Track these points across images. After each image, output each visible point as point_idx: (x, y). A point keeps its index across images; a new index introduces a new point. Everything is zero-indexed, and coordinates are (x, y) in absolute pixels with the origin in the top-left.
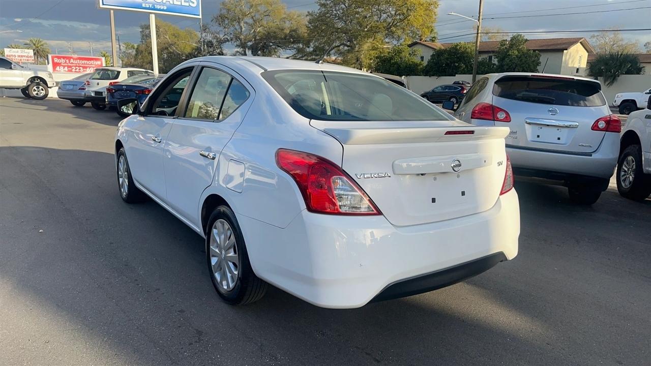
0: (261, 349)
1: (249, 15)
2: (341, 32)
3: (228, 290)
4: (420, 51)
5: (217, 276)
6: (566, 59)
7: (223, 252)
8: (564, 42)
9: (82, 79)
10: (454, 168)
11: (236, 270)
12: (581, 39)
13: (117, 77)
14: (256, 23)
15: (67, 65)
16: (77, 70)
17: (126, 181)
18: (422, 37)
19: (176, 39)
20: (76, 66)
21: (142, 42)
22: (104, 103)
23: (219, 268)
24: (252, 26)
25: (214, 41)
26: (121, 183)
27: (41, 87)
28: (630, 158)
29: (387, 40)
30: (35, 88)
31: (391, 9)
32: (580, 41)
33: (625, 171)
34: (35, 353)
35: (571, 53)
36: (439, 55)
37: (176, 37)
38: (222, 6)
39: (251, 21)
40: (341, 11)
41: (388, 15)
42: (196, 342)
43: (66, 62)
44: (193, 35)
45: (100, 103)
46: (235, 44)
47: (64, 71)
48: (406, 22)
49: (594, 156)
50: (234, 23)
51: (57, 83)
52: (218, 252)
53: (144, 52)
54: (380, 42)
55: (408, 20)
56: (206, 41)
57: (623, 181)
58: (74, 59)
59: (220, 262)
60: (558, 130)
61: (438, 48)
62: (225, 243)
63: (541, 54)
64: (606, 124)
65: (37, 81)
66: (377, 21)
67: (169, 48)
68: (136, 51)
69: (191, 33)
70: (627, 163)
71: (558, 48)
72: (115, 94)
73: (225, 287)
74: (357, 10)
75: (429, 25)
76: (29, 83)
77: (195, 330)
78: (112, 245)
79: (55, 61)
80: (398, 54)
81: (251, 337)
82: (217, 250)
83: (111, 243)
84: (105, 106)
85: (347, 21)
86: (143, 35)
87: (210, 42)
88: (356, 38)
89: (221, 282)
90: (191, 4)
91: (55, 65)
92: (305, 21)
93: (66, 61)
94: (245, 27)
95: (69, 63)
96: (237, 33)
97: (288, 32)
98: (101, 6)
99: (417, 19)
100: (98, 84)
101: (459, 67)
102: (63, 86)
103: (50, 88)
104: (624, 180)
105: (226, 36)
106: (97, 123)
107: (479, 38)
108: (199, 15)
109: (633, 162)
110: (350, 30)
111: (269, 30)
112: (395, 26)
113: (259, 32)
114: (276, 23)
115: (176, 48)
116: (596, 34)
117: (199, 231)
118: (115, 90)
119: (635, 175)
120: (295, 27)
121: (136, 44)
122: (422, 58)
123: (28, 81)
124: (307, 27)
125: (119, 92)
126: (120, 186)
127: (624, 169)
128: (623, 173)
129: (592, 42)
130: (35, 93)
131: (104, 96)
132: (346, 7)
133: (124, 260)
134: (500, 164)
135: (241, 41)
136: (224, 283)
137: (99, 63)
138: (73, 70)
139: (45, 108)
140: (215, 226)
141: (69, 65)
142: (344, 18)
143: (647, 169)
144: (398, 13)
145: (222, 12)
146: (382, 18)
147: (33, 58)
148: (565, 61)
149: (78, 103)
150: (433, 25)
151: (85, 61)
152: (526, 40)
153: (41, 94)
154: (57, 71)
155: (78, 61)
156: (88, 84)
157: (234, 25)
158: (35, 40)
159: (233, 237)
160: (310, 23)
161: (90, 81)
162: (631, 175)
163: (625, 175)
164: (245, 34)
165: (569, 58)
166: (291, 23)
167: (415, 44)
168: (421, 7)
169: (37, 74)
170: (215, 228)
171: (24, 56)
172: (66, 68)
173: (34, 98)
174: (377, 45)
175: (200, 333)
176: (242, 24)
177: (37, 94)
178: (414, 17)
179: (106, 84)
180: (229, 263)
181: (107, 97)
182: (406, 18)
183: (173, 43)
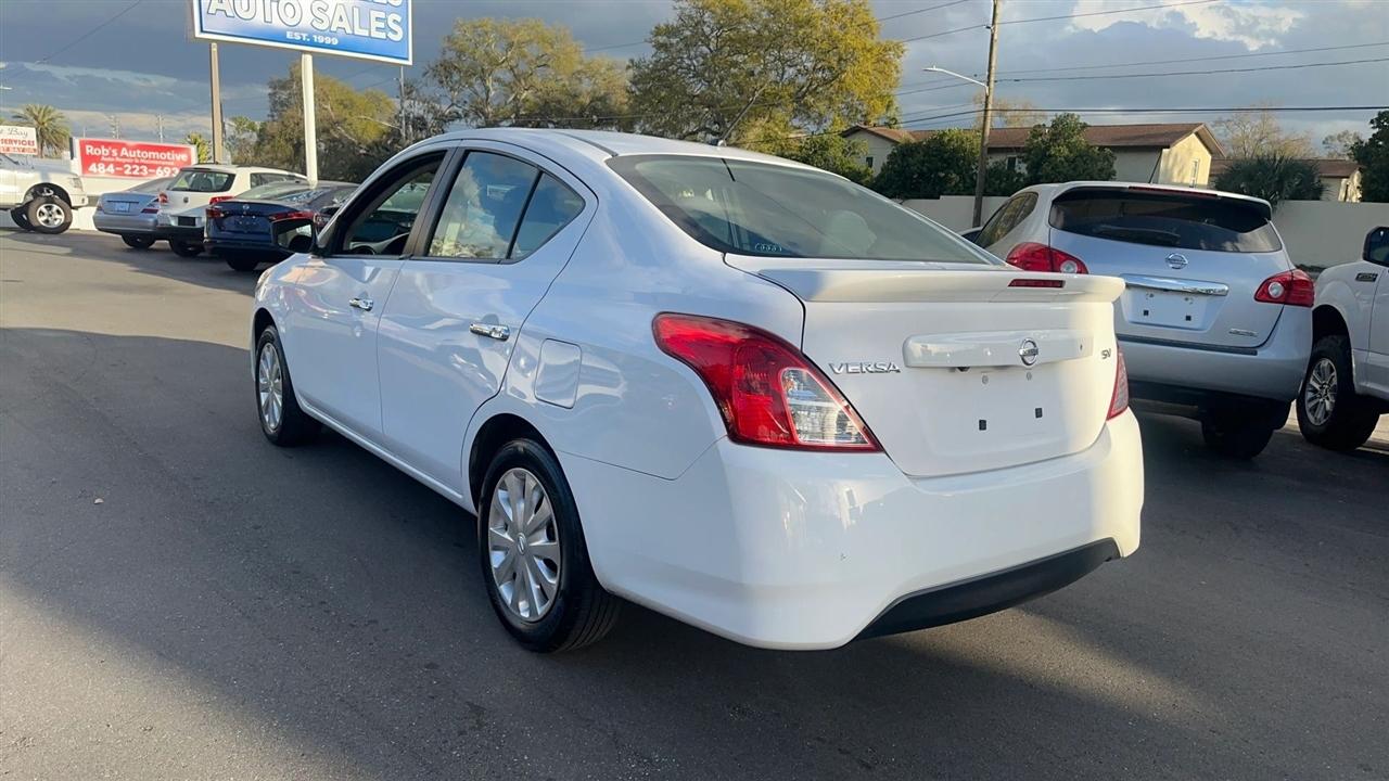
0: (616, 742)
1: (504, 65)
2: (701, 104)
3: (532, 620)
4: (866, 145)
5: (506, 592)
6: (1166, 166)
7: (522, 538)
8: (1163, 132)
9: (150, 189)
10: (1026, 358)
11: (553, 575)
12: (1197, 125)
13: (227, 186)
14: (519, 81)
15: (113, 160)
16: (135, 173)
17: (278, 397)
18: (869, 118)
19: (346, 111)
20: (134, 163)
21: (273, 116)
22: (198, 243)
23: (510, 575)
24: (510, 87)
25: (429, 118)
26: (263, 403)
27: (55, 207)
28: (1325, 363)
29: (796, 122)
30: (42, 208)
31: (804, 58)
32: (1196, 130)
33: (1315, 391)
34: (125, 753)
35: (1176, 155)
36: (904, 155)
37: (345, 107)
38: (446, 44)
39: (508, 77)
40: (701, 60)
41: (799, 71)
42: (472, 728)
43: (110, 155)
44: (382, 104)
45: (188, 242)
46: (474, 124)
47: (107, 173)
48: (837, 85)
49: (1262, 354)
50: (473, 80)
51: (92, 200)
52: (509, 538)
53: (277, 138)
54: (782, 126)
55: (840, 82)
56: (411, 116)
57: (1310, 410)
58: (129, 148)
59: (514, 560)
60: (1187, 299)
61: (902, 142)
62: (526, 519)
63: (1116, 155)
64: (1285, 289)
65: (49, 193)
66: (777, 83)
67: (331, 131)
68: (259, 136)
69: (379, 100)
70: (1320, 374)
71: (1152, 144)
72: (226, 222)
73: (526, 615)
74: (734, 58)
75: (884, 92)
76: (30, 198)
77: (468, 703)
78: (259, 531)
79: (88, 151)
80: (819, 152)
81: (590, 717)
82: (506, 536)
83: (256, 528)
84: (201, 248)
85: (712, 81)
86: (276, 102)
87: (421, 119)
88: (732, 116)
89: (515, 603)
90: (391, 35)
91: (87, 160)
92: (625, 78)
93: (111, 153)
94: (495, 90)
95: (119, 156)
96: (479, 100)
97: (588, 101)
98: (198, 34)
99: (858, 79)
100: (186, 201)
101: (946, 180)
102: (105, 204)
103: (76, 208)
104: (1314, 410)
105: (455, 108)
106: (186, 284)
107: (989, 121)
108: (407, 59)
109: (1332, 371)
110: (719, 101)
111: (546, 97)
112: (814, 92)
113: (526, 100)
114: (561, 83)
115: (347, 131)
116: (1226, 116)
117: (460, 496)
118: (224, 213)
119: (1336, 398)
120: (602, 92)
121: (258, 120)
122: (870, 160)
123: (27, 194)
124: (628, 91)
125: (232, 218)
126: (261, 411)
127: (1312, 386)
128: (1309, 395)
129: (1219, 133)
130: (41, 220)
131: (198, 226)
132: (711, 51)
133: (289, 561)
134: (1106, 354)
135: (486, 118)
136: (522, 605)
137: (183, 157)
138: (127, 172)
139: (68, 250)
140: (503, 484)
141: (118, 159)
142: (707, 75)
143: (1363, 384)
144: (819, 66)
145: (447, 57)
146: (785, 77)
147: (36, 146)
148: (1166, 170)
149: (139, 242)
150: (893, 92)
151: (154, 154)
152: (1085, 126)
153: (57, 223)
154: (92, 172)
155: (139, 152)
156: (164, 201)
157: (471, 85)
158: (36, 107)
159: (546, 506)
160: (634, 83)
161: (168, 193)
162: (1328, 399)
163: (1316, 398)
164: (495, 103)
165: (1173, 165)
166: (595, 83)
167: (855, 131)
168: (869, 56)
169: (48, 178)
170: (503, 487)
171: (16, 141)
172: (111, 166)
173: (40, 230)
174: (776, 132)
175: (477, 710)
176: (489, 84)
177: (47, 221)
178: (854, 75)
179: (202, 200)
180: (537, 560)
181: (208, 229)
182: (837, 77)
183: (340, 119)
